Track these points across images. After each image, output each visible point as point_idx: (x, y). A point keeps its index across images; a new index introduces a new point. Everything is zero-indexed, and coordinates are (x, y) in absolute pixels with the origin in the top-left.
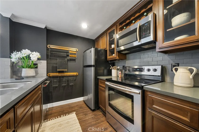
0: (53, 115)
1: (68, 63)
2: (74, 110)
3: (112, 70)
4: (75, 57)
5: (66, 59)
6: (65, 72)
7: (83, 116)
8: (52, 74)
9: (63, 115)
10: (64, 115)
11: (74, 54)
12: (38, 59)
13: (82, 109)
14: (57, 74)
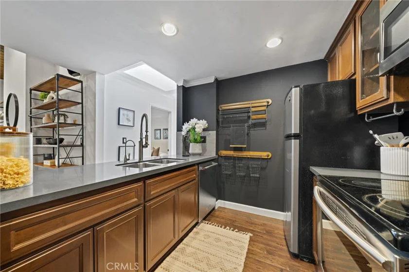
0: (218, 219)
1: (251, 132)
2: (252, 230)
3: (381, 148)
4: (265, 119)
5: (246, 125)
6: (245, 151)
7: (262, 252)
8: (224, 153)
9: (230, 228)
10: (232, 229)
11: (264, 112)
12: (204, 130)
13: (269, 238)
14: (231, 153)
